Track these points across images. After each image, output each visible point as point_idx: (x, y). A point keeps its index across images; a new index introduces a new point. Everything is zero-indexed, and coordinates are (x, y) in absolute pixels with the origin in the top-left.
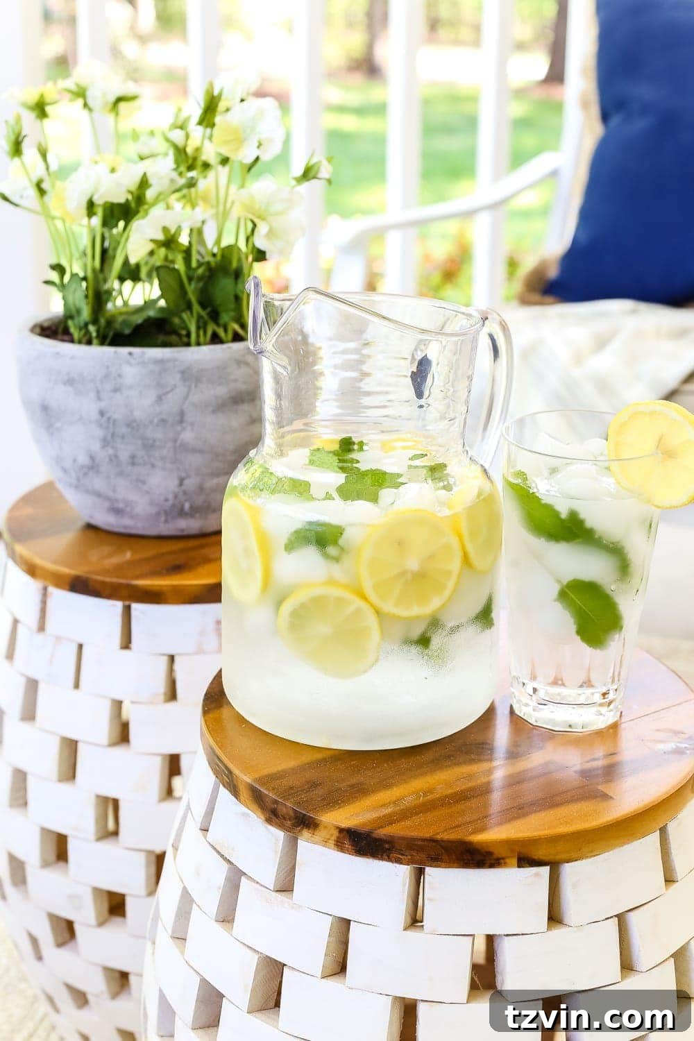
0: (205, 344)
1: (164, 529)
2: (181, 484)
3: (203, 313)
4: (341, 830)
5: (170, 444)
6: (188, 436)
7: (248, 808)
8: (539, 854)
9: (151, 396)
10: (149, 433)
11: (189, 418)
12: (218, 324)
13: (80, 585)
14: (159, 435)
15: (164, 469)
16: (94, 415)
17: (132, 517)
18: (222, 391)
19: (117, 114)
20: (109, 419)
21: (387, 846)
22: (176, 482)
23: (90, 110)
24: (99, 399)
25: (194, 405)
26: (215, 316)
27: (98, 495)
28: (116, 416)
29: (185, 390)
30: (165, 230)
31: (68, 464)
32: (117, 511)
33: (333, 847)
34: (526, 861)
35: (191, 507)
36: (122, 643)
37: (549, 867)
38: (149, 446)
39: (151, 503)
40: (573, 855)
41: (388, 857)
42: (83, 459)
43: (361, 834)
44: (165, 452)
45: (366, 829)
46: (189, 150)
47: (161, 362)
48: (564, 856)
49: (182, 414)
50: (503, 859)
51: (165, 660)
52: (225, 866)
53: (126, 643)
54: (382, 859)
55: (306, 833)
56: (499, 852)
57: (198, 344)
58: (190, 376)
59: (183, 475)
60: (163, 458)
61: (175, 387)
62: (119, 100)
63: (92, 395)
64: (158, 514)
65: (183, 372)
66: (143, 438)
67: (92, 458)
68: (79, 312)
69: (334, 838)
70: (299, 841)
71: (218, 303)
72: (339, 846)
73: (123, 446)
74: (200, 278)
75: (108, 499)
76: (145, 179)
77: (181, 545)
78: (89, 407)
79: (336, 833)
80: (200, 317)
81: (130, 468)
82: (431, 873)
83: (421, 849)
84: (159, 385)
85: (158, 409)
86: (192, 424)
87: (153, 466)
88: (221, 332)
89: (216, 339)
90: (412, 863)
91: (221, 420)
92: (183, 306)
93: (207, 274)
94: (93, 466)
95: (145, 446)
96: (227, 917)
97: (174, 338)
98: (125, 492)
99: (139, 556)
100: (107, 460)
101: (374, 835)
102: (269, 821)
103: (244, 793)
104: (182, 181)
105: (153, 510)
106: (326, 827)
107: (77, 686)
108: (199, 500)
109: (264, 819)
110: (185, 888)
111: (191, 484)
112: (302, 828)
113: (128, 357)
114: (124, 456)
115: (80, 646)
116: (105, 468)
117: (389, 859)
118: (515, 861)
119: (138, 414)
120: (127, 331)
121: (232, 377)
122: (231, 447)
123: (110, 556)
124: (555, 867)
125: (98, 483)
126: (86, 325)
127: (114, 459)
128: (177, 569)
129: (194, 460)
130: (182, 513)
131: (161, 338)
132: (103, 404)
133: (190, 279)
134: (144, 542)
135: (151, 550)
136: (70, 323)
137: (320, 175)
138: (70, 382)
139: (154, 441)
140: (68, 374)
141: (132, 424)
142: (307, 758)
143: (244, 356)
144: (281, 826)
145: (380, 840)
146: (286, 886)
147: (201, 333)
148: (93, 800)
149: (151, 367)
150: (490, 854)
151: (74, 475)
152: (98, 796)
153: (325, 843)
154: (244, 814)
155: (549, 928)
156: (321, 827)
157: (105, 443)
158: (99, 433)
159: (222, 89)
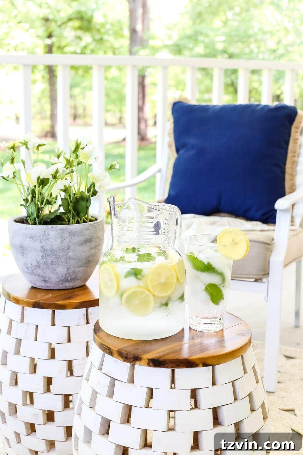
0: (74, 224)
1: (61, 287)
2: (68, 271)
3: (75, 213)
4: (149, 360)
5: (65, 257)
6: (71, 254)
7: (117, 358)
8: (209, 362)
9: (59, 241)
10: (58, 253)
11: (71, 248)
12: (79, 217)
13: (37, 305)
14: (61, 254)
15: (62, 265)
16: (40, 248)
17: (50, 283)
18: (82, 239)
19: (38, 150)
20: (44, 249)
21: (164, 363)
22: (66, 270)
23: (28, 149)
24: (41, 242)
25: (73, 243)
26: (78, 214)
27: (39, 275)
28: (47, 248)
29: (70, 238)
30: (65, 186)
31: (29, 265)
32: (45, 281)
33: (146, 365)
34: (205, 365)
35: (70, 279)
36: (51, 324)
37: (211, 367)
38: (58, 258)
39: (57, 278)
40: (218, 363)
41: (164, 366)
42: (35, 263)
43: (155, 360)
44: (63, 260)
45: (157, 358)
46: (71, 160)
47: (61, 229)
48: (216, 363)
49: (69, 246)
50: (198, 364)
51: (67, 328)
52: (109, 378)
53: (53, 324)
54: (162, 367)
55: (137, 362)
56: (197, 362)
57: (72, 224)
58: (72, 234)
59: (69, 267)
60: (62, 262)
61: (67, 238)
62: (39, 146)
63: (39, 241)
64: (59, 281)
65: (69, 233)
66: (56, 255)
67: (38, 263)
68: (32, 214)
69: (147, 362)
70: (135, 365)
71: (80, 210)
72: (149, 365)
73: (49, 258)
74: (74, 202)
75: (43, 277)
76: (57, 170)
77: (67, 291)
78: (38, 245)
79: (147, 361)
80: (73, 215)
81: (51, 265)
82: (177, 371)
83: (174, 363)
84: (62, 237)
85: (61, 245)
86: (72, 250)
87: (59, 265)
88: (79, 219)
89: (78, 222)
90: (171, 368)
91: (82, 248)
92: (68, 211)
93: (76, 201)
94: (38, 266)
95: (56, 258)
96: (111, 395)
97: (64, 222)
98: (49, 274)
99: (54, 295)
100: (43, 263)
101: (160, 360)
102: (124, 361)
103: (115, 354)
104: (68, 171)
105: (58, 280)
106: (144, 359)
107: (36, 340)
108: (73, 276)
109: (122, 360)
110: (93, 390)
111: (71, 270)
112: (136, 361)
113: (52, 228)
114: (49, 261)
115: (37, 326)
116: (42, 266)
117: (164, 367)
118: (202, 365)
119: (55, 247)
120: (49, 220)
121: (85, 234)
122: (84, 257)
123: (45, 296)
124: (213, 366)
125: (39, 271)
126: (35, 219)
127: (46, 263)
128: (69, 298)
129: (72, 262)
130: (67, 281)
131: (60, 222)
132: (42, 244)
133: (71, 202)
134: (54, 291)
135: (57, 294)
136: (28, 218)
137: (116, 168)
138: (31, 237)
139: (60, 256)
140: (31, 235)
141: (52, 251)
142: (132, 343)
143: (88, 227)
144: (129, 362)
145: (161, 361)
146: (131, 381)
147: (73, 220)
148: (43, 379)
149: (59, 231)
150: (194, 363)
151: (31, 269)
152: (44, 377)
153: (144, 365)
154: (115, 361)
155: (213, 386)
156: (142, 359)
157: (43, 257)
158: (41, 254)
159: (81, 142)
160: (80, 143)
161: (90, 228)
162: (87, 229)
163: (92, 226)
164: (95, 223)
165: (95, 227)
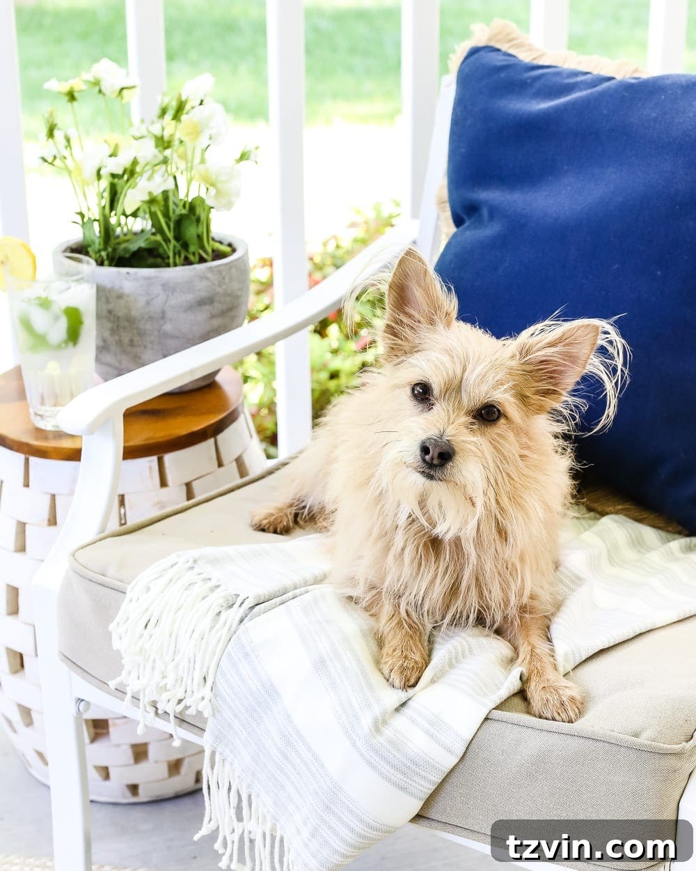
0: (180, 265)
3: (178, 245)
5: (156, 333)
6: (168, 327)
9: (142, 301)
10: (142, 325)
11: (168, 316)
12: (188, 252)
14: (148, 326)
15: (152, 349)
16: (105, 313)
18: (190, 297)
19: (122, 98)
20: (114, 316)
23: (104, 94)
24: (109, 302)
25: (171, 307)
26: (186, 247)
27: (110, 366)
28: (119, 314)
29: (165, 296)
30: (150, 193)
38: (142, 334)
42: (99, 342)
44: (153, 338)
46: (165, 137)
47: (148, 279)
49: (163, 313)
57: (175, 265)
58: (168, 288)
59: (166, 353)
60: (151, 342)
61: (158, 295)
62: (123, 88)
63: (105, 299)
65: (163, 285)
66: (138, 329)
67: (105, 341)
68: (94, 243)
71: (187, 239)
73: (124, 334)
76: (135, 160)
78: (102, 308)
80: (175, 248)
81: (130, 348)
84: (147, 294)
85: (147, 310)
86: (170, 320)
87: (145, 347)
88: (190, 257)
89: (188, 262)
91: (191, 316)
93: (180, 219)
94: (106, 347)
95: (139, 334)
98: (127, 364)
100: (114, 343)
104: (160, 158)
114: (126, 340)
116: (113, 347)
119: (134, 313)
120: (126, 257)
121: (197, 288)
125: (109, 358)
126: (100, 250)
127: (119, 342)
129: (173, 343)
131: (150, 261)
132: (110, 306)
136: (89, 247)
137: (251, 158)
139: (145, 330)
141: (129, 320)
147: (177, 258)
149: (142, 282)
157: (113, 332)
158: (109, 325)
159: (188, 97)
160: (186, 101)
161: (209, 275)
162: (203, 277)
163: (212, 272)
164: (220, 266)
165: (221, 274)
